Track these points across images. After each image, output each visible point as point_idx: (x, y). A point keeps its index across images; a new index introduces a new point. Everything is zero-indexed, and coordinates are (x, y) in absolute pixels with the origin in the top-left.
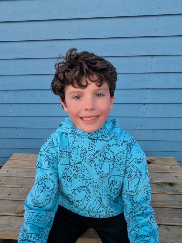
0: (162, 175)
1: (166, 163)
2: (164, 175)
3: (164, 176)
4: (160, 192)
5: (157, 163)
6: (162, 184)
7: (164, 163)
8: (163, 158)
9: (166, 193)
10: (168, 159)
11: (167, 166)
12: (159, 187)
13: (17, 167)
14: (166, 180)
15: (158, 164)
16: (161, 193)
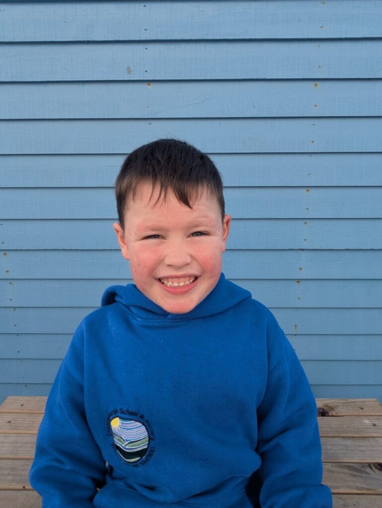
0: (358, 444)
1: (361, 414)
2: (362, 443)
3: (362, 446)
4: (362, 489)
5: (340, 413)
6: (363, 467)
7: (356, 413)
8: (352, 400)
9: (375, 490)
10: (364, 403)
11: (364, 421)
12: (358, 476)
13: (15, 431)
14: (370, 457)
15: (344, 416)
16: (366, 492)
